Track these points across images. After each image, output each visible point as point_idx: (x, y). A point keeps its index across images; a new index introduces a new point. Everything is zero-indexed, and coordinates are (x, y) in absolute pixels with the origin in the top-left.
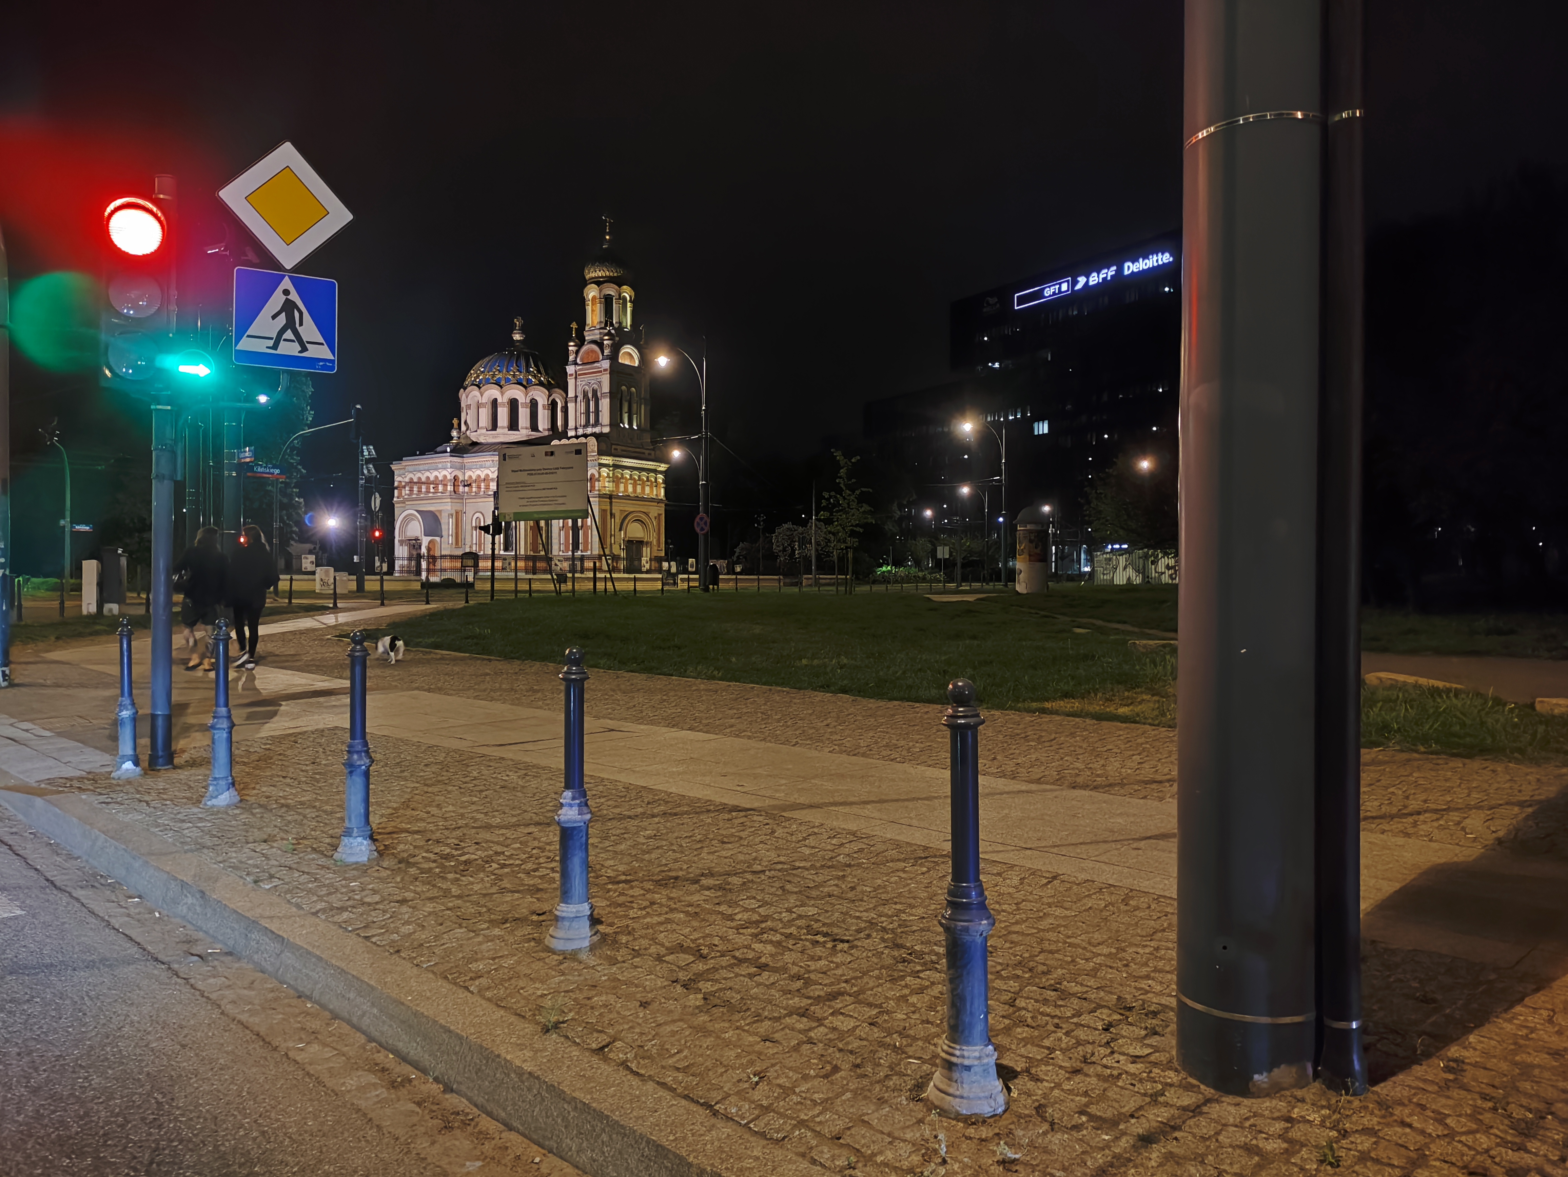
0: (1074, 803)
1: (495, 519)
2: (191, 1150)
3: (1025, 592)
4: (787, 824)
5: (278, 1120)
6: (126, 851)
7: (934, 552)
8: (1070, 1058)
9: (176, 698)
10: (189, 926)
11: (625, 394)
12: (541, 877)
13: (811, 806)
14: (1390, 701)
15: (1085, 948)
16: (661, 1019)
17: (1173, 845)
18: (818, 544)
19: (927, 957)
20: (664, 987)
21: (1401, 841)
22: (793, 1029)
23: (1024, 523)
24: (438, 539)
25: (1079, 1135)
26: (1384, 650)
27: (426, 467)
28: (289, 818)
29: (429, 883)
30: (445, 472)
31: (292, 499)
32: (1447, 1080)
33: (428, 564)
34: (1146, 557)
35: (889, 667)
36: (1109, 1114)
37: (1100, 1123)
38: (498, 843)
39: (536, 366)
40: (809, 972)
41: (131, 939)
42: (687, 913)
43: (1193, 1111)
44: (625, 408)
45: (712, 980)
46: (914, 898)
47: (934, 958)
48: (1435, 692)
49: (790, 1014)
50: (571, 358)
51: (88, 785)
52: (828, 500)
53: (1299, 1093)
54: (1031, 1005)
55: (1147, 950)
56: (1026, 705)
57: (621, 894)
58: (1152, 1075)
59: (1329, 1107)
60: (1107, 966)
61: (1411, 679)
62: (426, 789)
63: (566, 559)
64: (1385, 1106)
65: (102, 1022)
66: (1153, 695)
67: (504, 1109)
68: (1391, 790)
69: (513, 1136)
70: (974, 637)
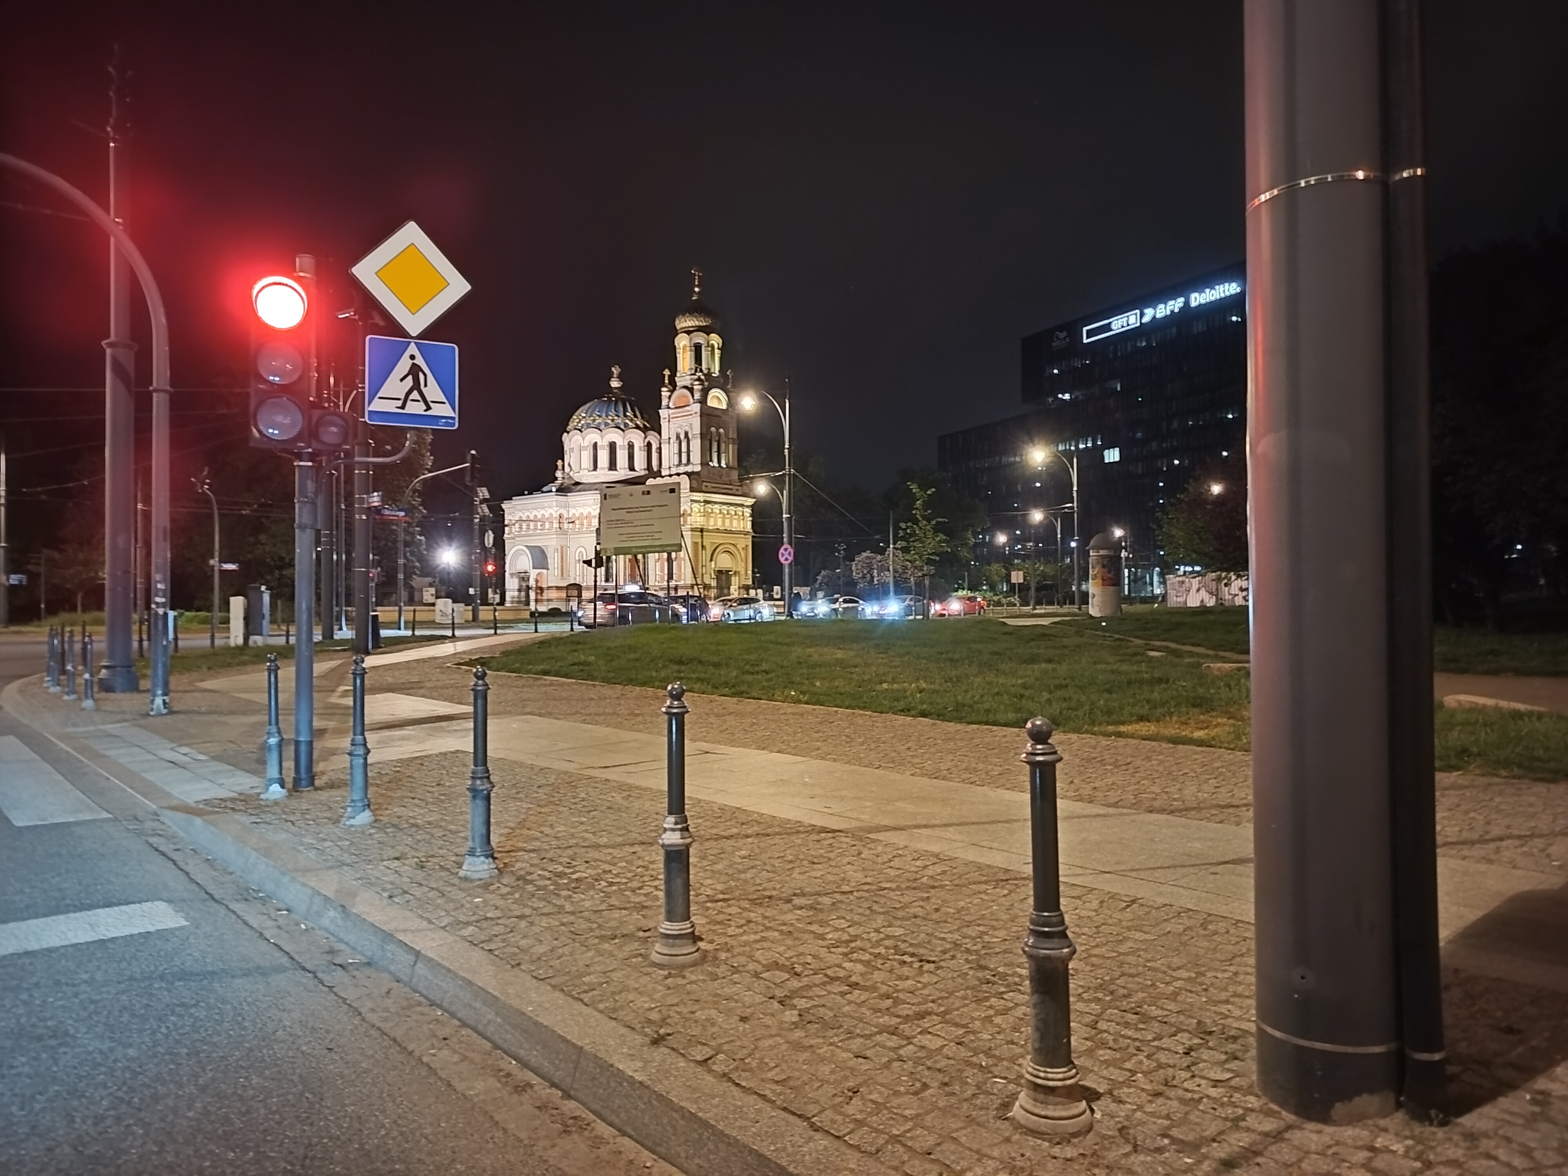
0: (1152, 827)
1: (597, 553)
2: (339, 1147)
3: (1099, 615)
4: (872, 846)
5: (414, 1121)
6: (275, 867)
7: (1008, 578)
8: (1152, 1081)
9: (317, 724)
10: (332, 939)
11: (714, 434)
12: (646, 895)
13: (895, 829)
14: (1470, 724)
15: (1165, 972)
16: (758, 1034)
17: (1250, 869)
18: (895, 571)
19: (1009, 978)
20: (762, 1003)
21: (1483, 867)
22: (884, 1047)
23: (1097, 548)
24: (544, 571)
25: (1162, 1158)
26: (1463, 671)
27: (534, 506)
28: (419, 837)
29: (544, 900)
30: (551, 511)
31: (414, 537)
32: (1534, 1114)
33: (537, 594)
34: (1219, 580)
35: (966, 691)
36: (1191, 1137)
37: (1183, 1146)
38: (606, 862)
39: (633, 410)
40: (898, 991)
41: (281, 949)
42: (781, 932)
43: (1274, 1137)
44: (715, 448)
45: (806, 997)
46: (997, 920)
47: (1017, 979)
48: (1517, 715)
49: (880, 1033)
50: (664, 402)
51: (240, 806)
52: (905, 530)
53: (1382, 1122)
54: (1113, 1027)
55: (1226, 975)
56: (1102, 728)
57: (720, 912)
58: (1233, 1100)
59: (1412, 1138)
60: (1187, 990)
61: (1490, 702)
62: (539, 809)
63: (662, 589)
64: (1472, 1137)
65: (259, 1026)
66: (1229, 719)
67: (618, 1116)
68: (1472, 815)
69: (626, 1141)
70: (1049, 661)
